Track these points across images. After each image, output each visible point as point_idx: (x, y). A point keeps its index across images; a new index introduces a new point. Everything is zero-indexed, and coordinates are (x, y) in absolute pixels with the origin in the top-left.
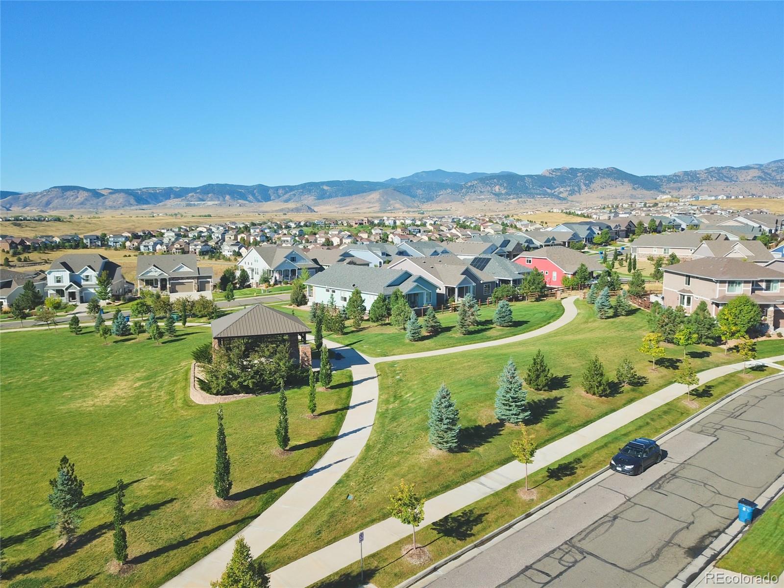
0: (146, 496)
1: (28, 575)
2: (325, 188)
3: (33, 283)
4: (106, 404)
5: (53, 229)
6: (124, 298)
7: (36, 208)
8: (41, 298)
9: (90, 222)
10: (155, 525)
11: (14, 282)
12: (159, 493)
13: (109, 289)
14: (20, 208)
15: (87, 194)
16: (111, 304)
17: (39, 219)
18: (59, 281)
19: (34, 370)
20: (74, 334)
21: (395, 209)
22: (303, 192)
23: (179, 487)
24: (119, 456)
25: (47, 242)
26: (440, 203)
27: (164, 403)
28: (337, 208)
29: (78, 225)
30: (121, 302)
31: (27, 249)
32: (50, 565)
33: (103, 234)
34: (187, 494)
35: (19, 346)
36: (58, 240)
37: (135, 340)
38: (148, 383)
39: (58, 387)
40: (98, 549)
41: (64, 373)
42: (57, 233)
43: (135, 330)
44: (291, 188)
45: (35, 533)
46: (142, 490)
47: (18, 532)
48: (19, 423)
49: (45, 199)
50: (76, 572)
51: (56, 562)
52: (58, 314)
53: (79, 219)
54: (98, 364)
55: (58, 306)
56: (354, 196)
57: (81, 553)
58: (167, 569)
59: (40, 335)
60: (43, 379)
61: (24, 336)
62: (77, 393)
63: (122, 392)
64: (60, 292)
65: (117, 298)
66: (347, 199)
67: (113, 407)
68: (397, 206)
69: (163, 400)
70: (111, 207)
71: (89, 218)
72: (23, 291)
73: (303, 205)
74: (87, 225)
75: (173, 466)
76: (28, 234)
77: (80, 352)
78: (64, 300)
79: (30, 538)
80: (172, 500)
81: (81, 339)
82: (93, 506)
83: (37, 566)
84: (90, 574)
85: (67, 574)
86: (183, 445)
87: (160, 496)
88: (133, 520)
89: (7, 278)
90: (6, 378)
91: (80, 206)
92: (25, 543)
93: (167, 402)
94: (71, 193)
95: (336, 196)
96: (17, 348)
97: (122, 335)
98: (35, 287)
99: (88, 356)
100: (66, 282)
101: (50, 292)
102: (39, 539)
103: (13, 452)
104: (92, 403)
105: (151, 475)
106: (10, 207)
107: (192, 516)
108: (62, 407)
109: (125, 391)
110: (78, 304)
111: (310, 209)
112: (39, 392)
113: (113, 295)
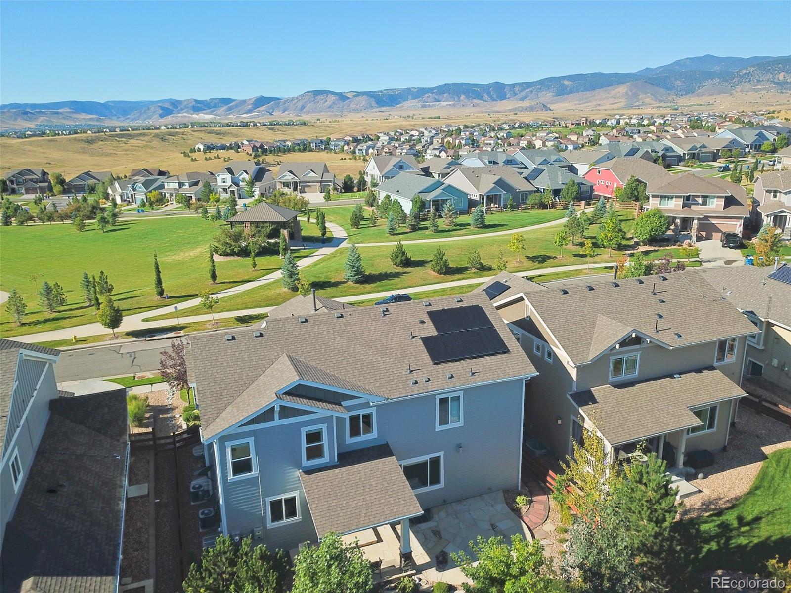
2: (566, 82)
7: (290, 113)
9: (331, 126)
11: (200, 182)
14: (280, 112)
15: (334, 98)
17: (289, 123)
18: (224, 182)
20: (204, 219)
21: (644, 104)
22: (541, 89)
25: (281, 146)
26: (702, 96)
28: (576, 105)
31: (265, 151)
36: (289, 144)
42: (293, 138)
44: (528, 85)
49: (300, 104)
53: (322, 122)
56: (597, 91)
64: (225, 190)
66: (588, 94)
68: (647, 100)
70: (354, 110)
71: (331, 122)
72: (203, 189)
73: (538, 103)
74: (328, 129)
76: (271, 138)
78: (227, 196)
81: (205, 222)
91: (327, 110)
94: (322, 97)
95: (578, 91)
98: (210, 186)
100: (229, 183)
101: (219, 189)
106: (273, 112)
111: (545, 107)
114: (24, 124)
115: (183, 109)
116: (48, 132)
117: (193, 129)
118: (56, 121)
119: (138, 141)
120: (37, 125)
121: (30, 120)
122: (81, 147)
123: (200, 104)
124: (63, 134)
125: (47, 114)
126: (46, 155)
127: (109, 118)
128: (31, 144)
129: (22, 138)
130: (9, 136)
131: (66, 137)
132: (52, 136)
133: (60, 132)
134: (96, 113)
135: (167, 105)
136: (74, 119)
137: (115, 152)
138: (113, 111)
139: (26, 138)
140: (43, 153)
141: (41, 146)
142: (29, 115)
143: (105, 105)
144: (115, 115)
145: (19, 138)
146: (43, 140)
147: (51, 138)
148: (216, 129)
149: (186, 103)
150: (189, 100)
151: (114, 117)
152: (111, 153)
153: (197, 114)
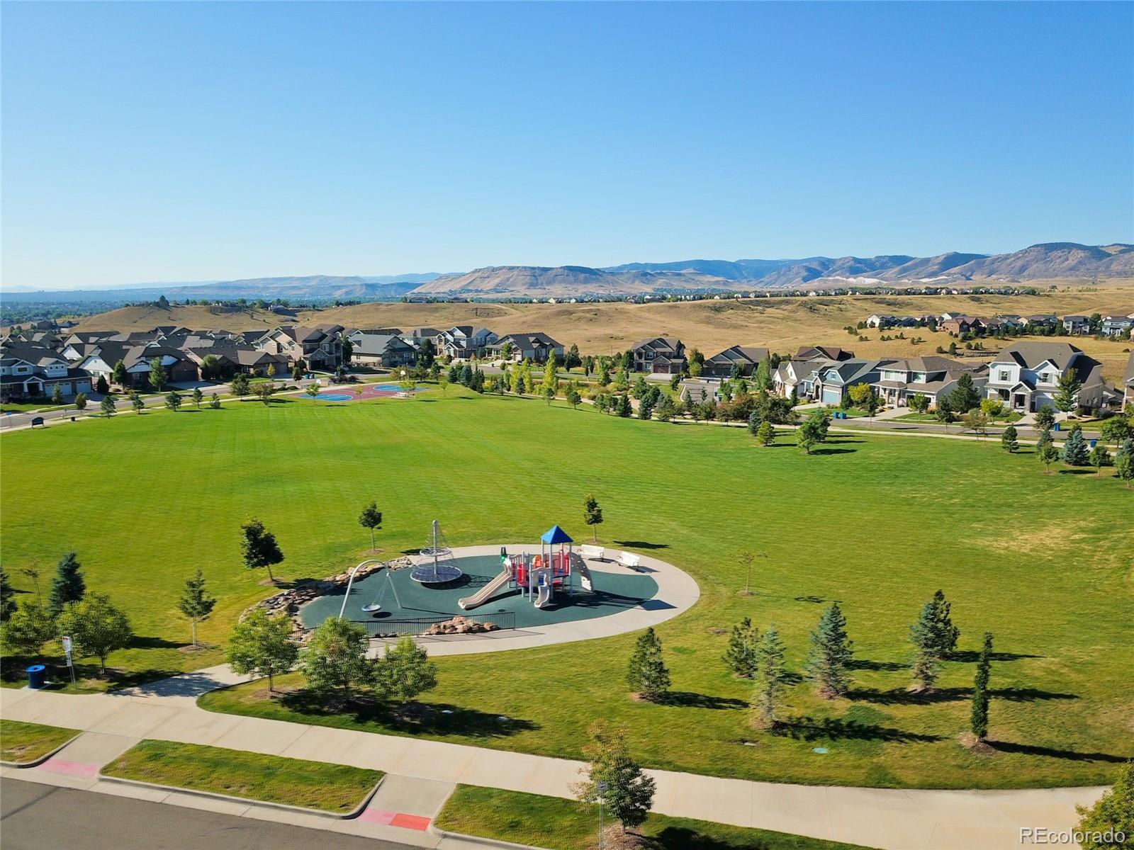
0: (1036, 678)
1: (874, 704)
3: (970, 377)
4: (1023, 550)
5: (1023, 306)
6: (1096, 412)
7: (1004, 277)
8: (978, 398)
9: (1081, 297)
10: (1037, 716)
11: (947, 374)
12: (1056, 682)
13: (1075, 396)
14: (984, 276)
15: (1083, 255)
16: (1075, 418)
17: (1005, 292)
18: (1004, 377)
19: (944, 487)
20: (1007, 452)
23: (1088, 684)
24: (1018, 620)
25: (1010, 325)
27: (1110, 571)
29: (1060, 301)
30: (1092, 418)
31: (981, 332)
32: (898, 705)
33: (1095, 314)
34: (1098, 697)
35: (933, 455)
36: (1025, 322)
37: (1095, 474)
38: (1094, 538)
39: (967, 515)
40: (955, 713)
41: (981, 500)
42: (1025, 313)
43: (1095, 459)
45: (893, 667)
46: (1033, 670)
47: (877, 659)
48: (911, 545)
49: (1019, 263)
50: (923, 725)
51: (905, 704)
52: (996, 423)
53: (1063, 291)
54: (1028, 497)
55: (996, 412)
57: (935, 707)
58: (1036, 774)
59: (965, 445)
60: (952, 501)
61: (944, 444)
62: (990, 528)
63: (1051, 541)
64: (1004, 394)
65: (1086, 410)
67: (1032, 557)
69: (1109, 567)
70: (1119, 274)
71: (1080, 291)
72: (956, 388)
74: (1075, 301)
75: (1091, 656)
76: (986, 312)
77: (1008, 476)
78: (1008, 405)
79: (887, 669)
80: (1071, 697)
81: (1014, 460)
82: (966, 664)
83: (885, 699)
84: (937, 734)
85: (913, 722)
86: (1117, 635)
87: (1056, 686)
88: (1009, 699)
89: (941, 369)
90: (912, 490)
91: (1068, 273)
92: (879, 672)
93: (1114, 571)
94: (1059, 253)
96: (932, 457)
97: (1076, 463)
98: (972, 384)
99: (1017, 484)
100: (1014, 380)
101: (991, 391)
102: (895, 674)
103: (896, 575)
104: (1006, 545)
105: (1054, 657)
106: (971, 276)
107: (1096, 728)
108: (965, 541)
109: (1056, 541)
110: (1026, 413)
112: (944, 515)
113: (1081, 406)
114: (641, 287)
115: (837, 271)
116: (669, 296)
117: (854, 297)
118: (677, 284)
119: (778, 311)
120: (654, 289)
121: (648, 282)
122: (706, 316)
123: (860, 263)
124: (686, 299)
125: (668, 276)
126: (664, 325)
127: (739, 282)
128: (649, 310)
129: (640, 303)
130: (626, 301)
131: (690, 302)
132: (674, 301)
133: (683, 297)
134: (723, 275)
135: (815, 266)
136: (696, 282)
137: (746, 324)
138: (744, 272)
139: (644, 303)
140: (661, 321)
141: (659, 313)
142: (648, 277)
143: (736, 266)
144: (747, 278)
145: (636, 303)
146: (663, 306)
147: (671, 303)
148: (888, 297)
149: (842, 262)
150: (846, 258)
151: (744, 280)
152: (742, 326)
153: (855, 278)
